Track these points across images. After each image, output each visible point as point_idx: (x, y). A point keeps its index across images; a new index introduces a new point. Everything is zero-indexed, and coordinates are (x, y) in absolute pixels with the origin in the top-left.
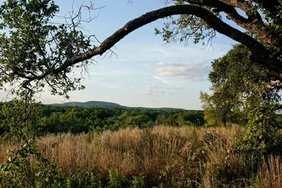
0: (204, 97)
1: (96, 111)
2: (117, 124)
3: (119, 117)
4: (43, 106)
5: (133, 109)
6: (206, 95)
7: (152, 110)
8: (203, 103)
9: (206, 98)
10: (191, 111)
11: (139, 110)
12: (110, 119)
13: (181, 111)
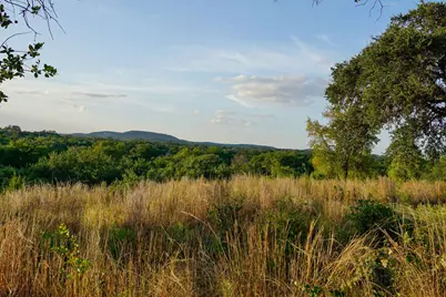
0: (314, 127)
1: (139, 147)
2: (170, 168)
3: (175, 157)
4: (58, 136)
5: (196, 145)
6: (317, 124)
7: (225, 147)
8: (312, 138)
9: (317, 130)
10: (287, 150)
11: (205, 147)
12: (159, 160)
13: (271, 150)
